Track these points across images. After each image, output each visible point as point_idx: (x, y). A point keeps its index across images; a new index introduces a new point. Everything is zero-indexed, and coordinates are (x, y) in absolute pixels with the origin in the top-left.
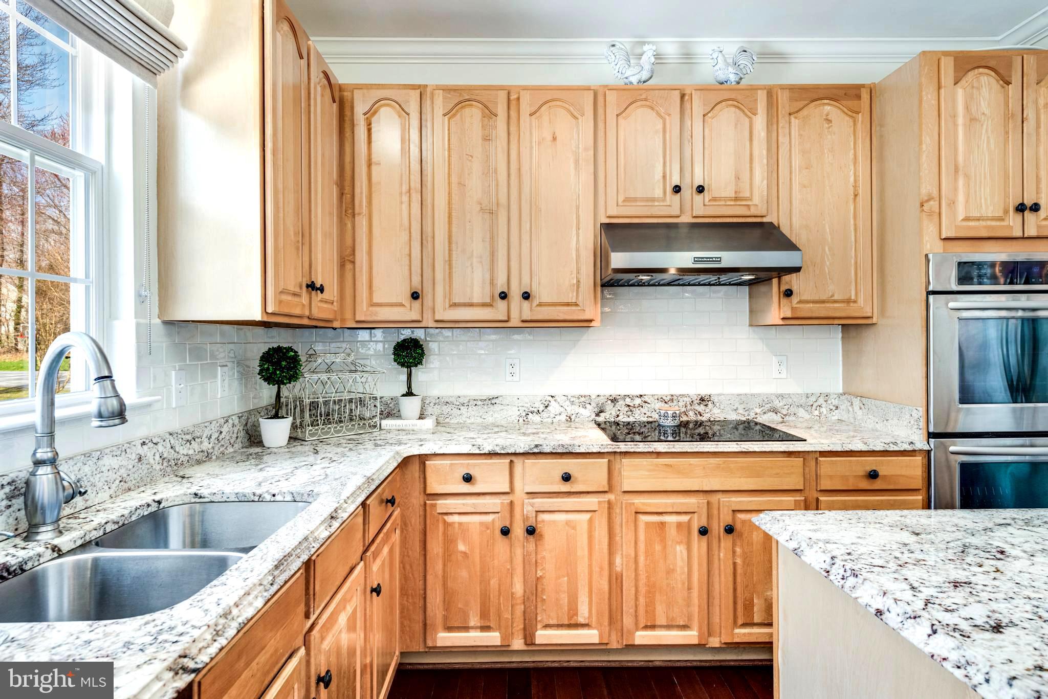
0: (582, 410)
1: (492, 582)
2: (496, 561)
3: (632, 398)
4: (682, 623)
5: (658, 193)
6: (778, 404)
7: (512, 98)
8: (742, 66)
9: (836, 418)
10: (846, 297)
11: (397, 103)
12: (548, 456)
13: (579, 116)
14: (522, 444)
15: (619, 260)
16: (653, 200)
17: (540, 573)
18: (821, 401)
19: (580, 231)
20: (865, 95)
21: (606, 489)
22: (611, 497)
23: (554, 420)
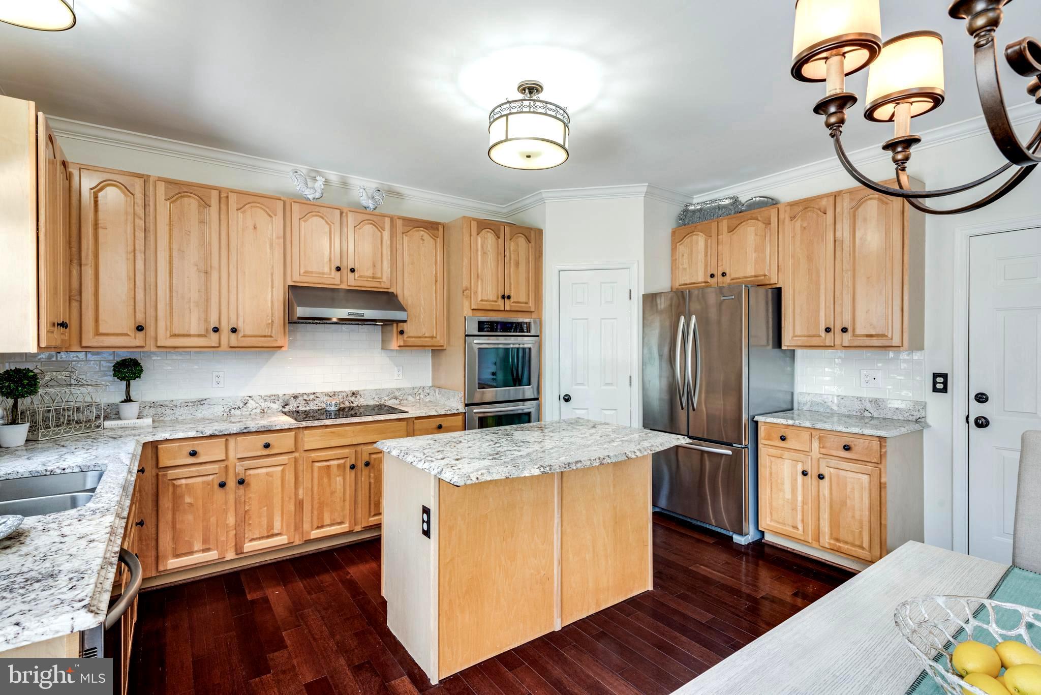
0: (272, 405)
1: (211, 520)
2: (214, 505)
3: (308, 395)
4: (339, 521)
5: (327, 270)
6: (397, 394)
7: (224, 195)
8: (377, 200)
9: (428, 400)
10: (431, 335)
11: (123, 185)
12: (254, 434)
13: (273, 215)
14: (234, 429)
15: (301, 311)
16: (323, 274)
17: (247, 508)
18: (420, 391)
19: (274, 289)
20: (441, 229)
21: (293, 450)
22: (296, 454)
23: (251, 413)
